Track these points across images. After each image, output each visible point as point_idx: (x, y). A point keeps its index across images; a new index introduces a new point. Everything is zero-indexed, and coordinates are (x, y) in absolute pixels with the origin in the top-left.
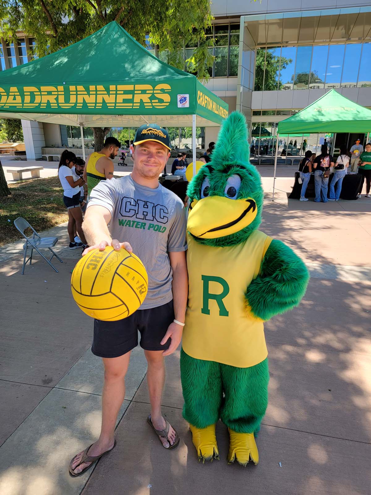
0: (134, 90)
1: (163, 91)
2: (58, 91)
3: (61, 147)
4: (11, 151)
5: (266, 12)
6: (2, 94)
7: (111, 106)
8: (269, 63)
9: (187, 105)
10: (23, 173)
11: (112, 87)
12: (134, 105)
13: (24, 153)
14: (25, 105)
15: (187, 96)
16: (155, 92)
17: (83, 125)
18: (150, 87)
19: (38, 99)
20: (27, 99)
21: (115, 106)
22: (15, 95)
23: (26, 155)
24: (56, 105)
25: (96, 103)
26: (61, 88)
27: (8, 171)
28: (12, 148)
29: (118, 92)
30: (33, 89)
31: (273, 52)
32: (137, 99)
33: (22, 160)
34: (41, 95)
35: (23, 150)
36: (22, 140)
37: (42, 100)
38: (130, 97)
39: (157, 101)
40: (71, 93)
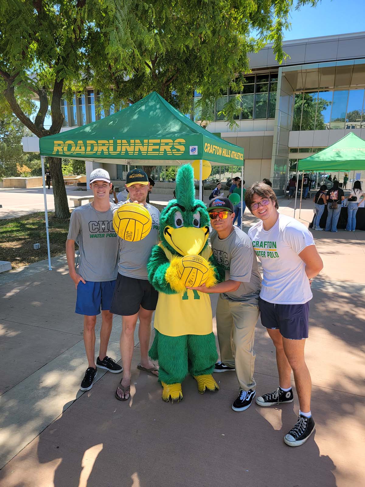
0: (161, 143)
1: (180, 144)
2: (109, 144)
3: (116, 180)
4: (74, 182)
5: (304, 63)
6: (72, 145)
7: (144, 153)
8: (309, 105)
9: (196, 153)
10: (82, 201)
11: (146, 141)
12: (160, 153)
13: (85, 184)
14: (87, 152)
15: (196, 147)
16: (174, 144)
17: (130, 164)
18: (171, 141)
19: (95, 149)
20: (89, 148)
21: (147, 153)
22: (80, 146)
23: (86, 186)
24: (108, 152)
25: (134, 151)
26: (111, 141)
27: (71, 199)
28: (76, 180)
29: (149, 144)
30: (93, 142)
31: (314, 96)
32: (162, 149)
33: (83, 190)
34: (98, 146)
35: (85, 182)
36: (85, 174)
37: (98, 149)
38: (157, 147)
39: (176, 150)
40: (118, 145)
